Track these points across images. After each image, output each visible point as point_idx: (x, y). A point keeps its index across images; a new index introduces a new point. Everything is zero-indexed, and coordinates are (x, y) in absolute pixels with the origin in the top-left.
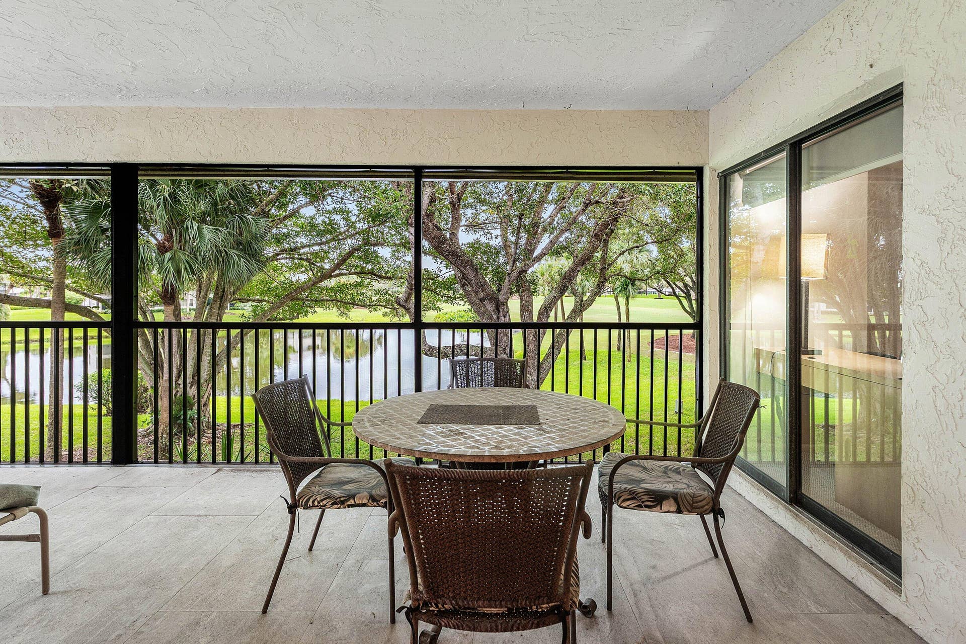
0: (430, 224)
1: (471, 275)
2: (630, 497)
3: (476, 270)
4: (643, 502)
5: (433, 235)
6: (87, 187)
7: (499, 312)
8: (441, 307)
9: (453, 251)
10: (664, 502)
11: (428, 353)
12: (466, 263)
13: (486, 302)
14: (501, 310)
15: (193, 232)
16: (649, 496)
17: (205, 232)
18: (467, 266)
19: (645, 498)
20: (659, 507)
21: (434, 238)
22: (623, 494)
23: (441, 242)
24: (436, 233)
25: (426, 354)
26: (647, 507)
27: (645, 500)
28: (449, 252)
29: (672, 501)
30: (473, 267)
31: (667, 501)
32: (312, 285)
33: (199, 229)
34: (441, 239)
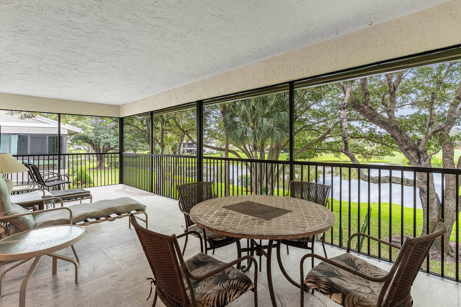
0: (366, 107)
1: (397, 135)
2: (313, 281)
3: (401, 132)
4: (319, 288)
5: (368, 113)
6: (232, 108)
7: (420, 158)
8: (394, 154)
9: (382, 121)
10: (334, 294)
11: (365, 179)
12: (392, 128)
13: (409, 151)
14: (421, 156)
15: (260, 121)
16: (326, 286)
17: (264, 121)
18: (393, 129)
19: (323, 286)
20: (329, 296)
21: (368, 115)
22: (310, 277)
23: (373, 116)
24: (370, 111)
25: (363, 180)
26: (322, 292)
27: (322, 287)
28: (380, 122)
29: (340, 295)
30: (398, 130)
31: (336, 294)
32: (316, 142)
33: (262, 120)
34: (374, 115)
